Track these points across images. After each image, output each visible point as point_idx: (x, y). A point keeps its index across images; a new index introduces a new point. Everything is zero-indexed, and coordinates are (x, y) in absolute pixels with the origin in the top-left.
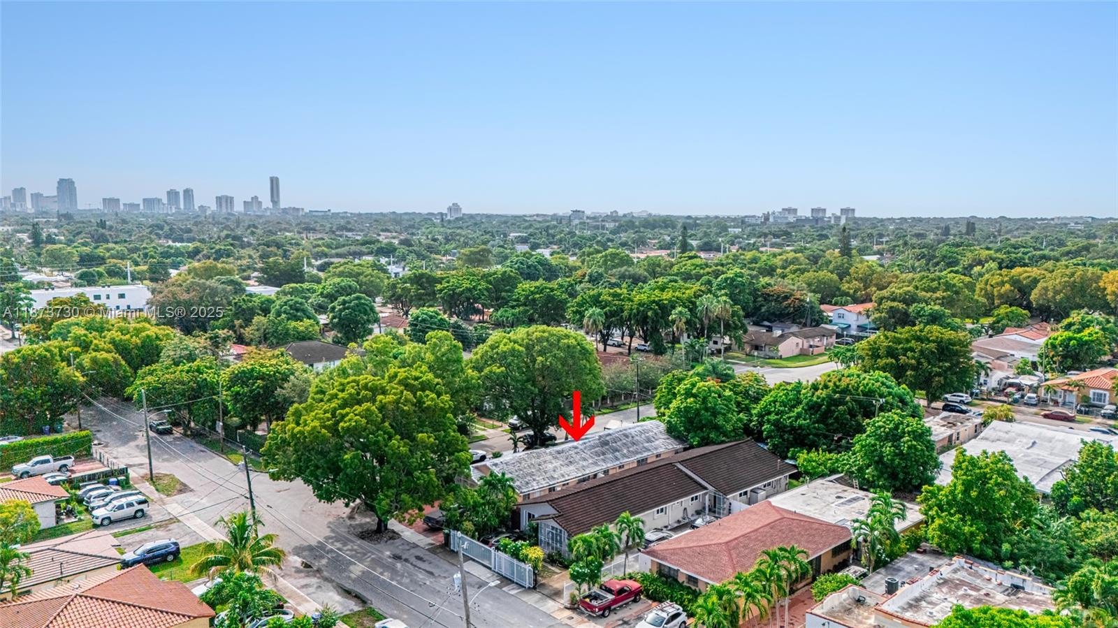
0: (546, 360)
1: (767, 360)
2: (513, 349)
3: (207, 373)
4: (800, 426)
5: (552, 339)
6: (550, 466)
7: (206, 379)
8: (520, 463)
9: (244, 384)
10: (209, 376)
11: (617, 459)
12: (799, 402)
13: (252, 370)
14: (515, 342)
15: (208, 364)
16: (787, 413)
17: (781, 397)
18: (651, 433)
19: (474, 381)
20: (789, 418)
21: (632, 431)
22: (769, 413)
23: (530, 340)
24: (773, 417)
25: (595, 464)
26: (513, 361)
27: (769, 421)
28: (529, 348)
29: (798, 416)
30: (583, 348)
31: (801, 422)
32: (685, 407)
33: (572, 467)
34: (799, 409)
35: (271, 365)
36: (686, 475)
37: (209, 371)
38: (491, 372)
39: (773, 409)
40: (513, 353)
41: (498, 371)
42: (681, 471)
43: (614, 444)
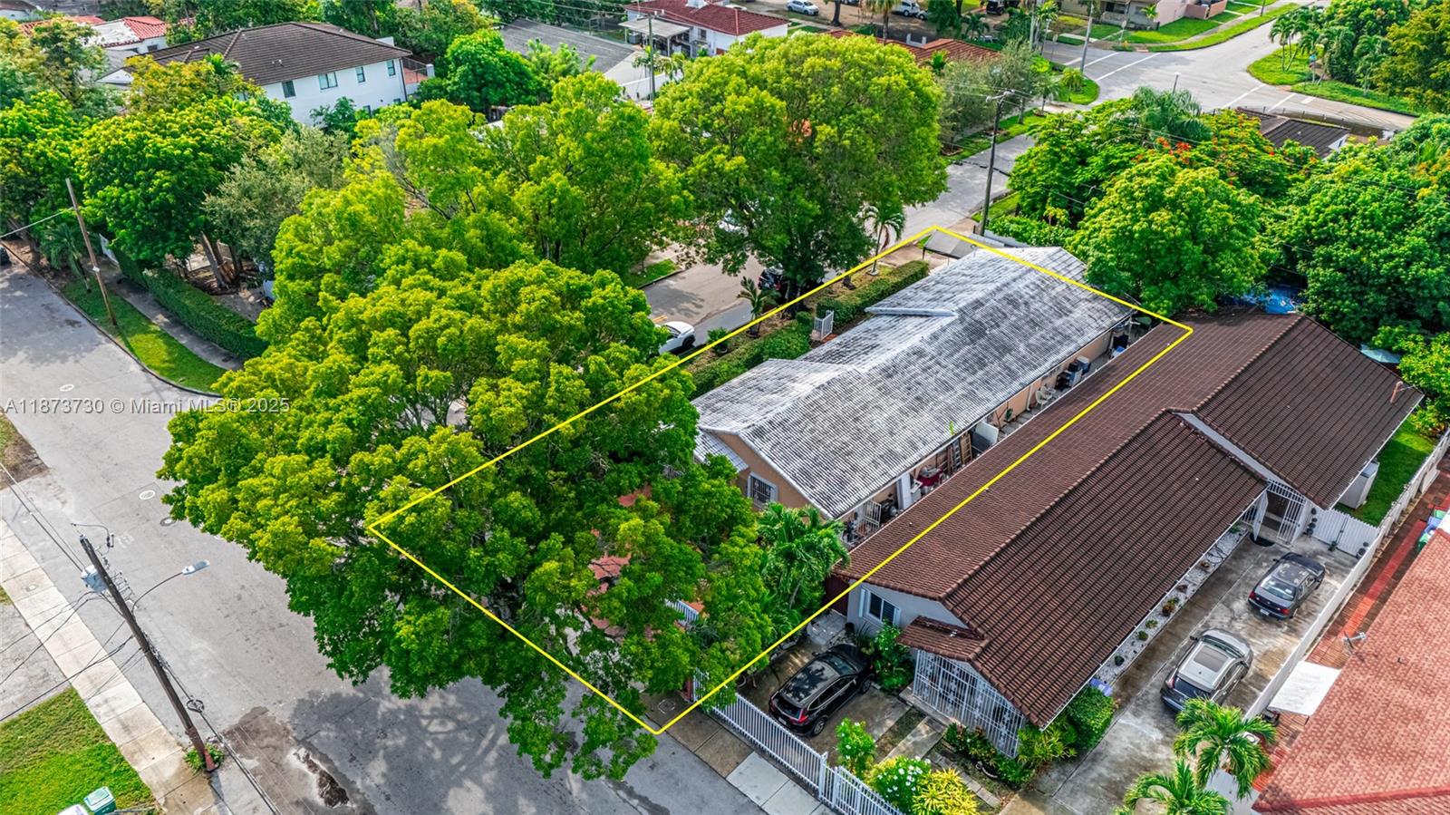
0: (840, 132)
1: (1133, 34)
2: (759, 103)
3: (44, 136)
4: (1417, 281)
5: (853, 75)
6: (879, 419)
7: (43, 154)
8: (813, 420)
9: (126, 179)
10: (47, 145)
11: (1013, 375)
12: (1411, 218)
13: (140, 143)
14: (761, 84)
15: (45, 113)
16: (1381, 246)
17: (1365, 203)
18: (1059, 289)
19: (674, 197)
20: (1390, 257)
21: (1020, 285)
22: (1329, 239)
23: (797, 76)
24: (1342, 252)
25: (971, 396)
26: (763, 134)
27: (1328, 260)
28: (796, 98)
29: (1415, 256)
30: (919, 93)
31: (1417, 269)
32: (1142, 232)
33: (926, 417)
34: (1413, 239)
35: (184, 129)
36: (1212, 445)
37: (50, 132)
38: (710, 167)
39: (1344, 232)
40: (759, 113)
41: (729, 166)
42: (1196, 432)
43: (995, 331)
